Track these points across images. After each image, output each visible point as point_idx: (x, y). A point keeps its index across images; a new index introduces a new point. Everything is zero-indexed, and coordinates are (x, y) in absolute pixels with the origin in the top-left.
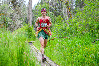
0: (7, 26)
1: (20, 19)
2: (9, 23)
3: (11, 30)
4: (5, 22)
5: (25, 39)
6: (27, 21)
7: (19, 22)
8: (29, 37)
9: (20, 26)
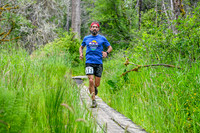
0: (18, 36)
1: (50, 21)
2: (22, 29)
3: (29, 47)
4: (14, 26)
5: (63, 71)
6: (67, 25)
7: (47, 28)
8: (74, 66)
9: (50, 37)
